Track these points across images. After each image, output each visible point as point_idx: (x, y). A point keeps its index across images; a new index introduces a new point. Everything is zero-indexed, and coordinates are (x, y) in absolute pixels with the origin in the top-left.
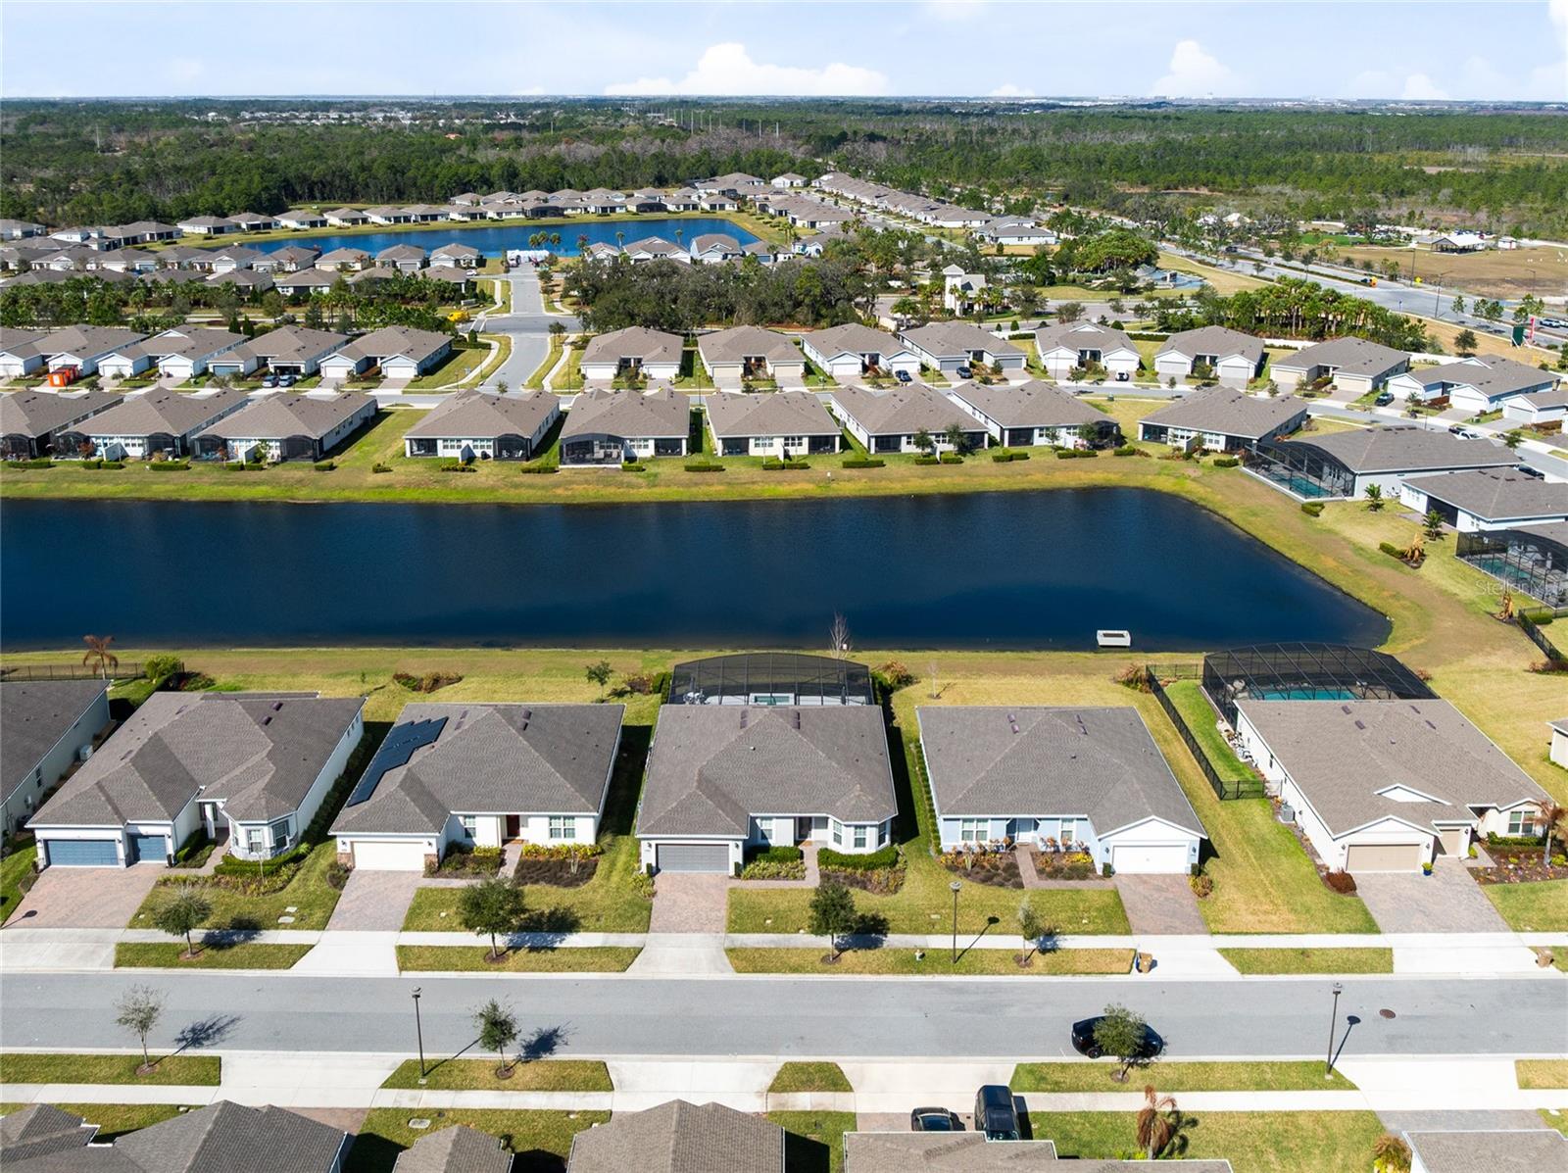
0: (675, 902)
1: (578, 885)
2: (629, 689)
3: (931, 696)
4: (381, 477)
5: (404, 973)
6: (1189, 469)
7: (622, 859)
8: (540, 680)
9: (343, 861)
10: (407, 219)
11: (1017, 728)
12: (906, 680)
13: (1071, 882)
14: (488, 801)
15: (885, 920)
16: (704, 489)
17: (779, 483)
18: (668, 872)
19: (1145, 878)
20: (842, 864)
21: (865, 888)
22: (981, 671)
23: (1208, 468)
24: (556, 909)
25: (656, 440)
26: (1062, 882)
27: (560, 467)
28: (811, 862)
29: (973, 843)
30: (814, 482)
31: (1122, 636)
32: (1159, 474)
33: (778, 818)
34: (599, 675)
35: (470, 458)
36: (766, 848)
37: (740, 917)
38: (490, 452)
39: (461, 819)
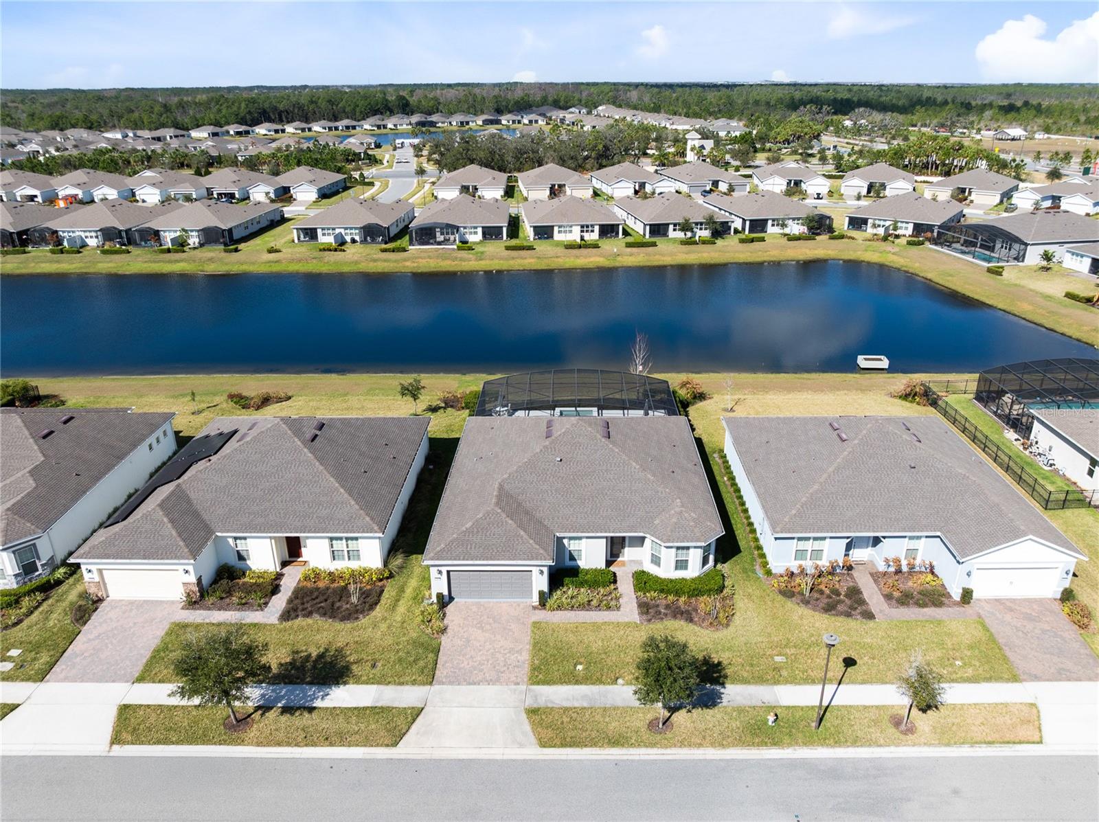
0: (468, 641)
1: (357, 618)
2: (443, 405)
3: (726, 410)
4: (273, 256)
5: (115, 747)
6: (886, 246)
7: (413, 583)
8: (362, 398)
9: (92, 590)
10: (336, 129)
11: (844, 436)
12: (701, 397)
13: (925, 610)
14: (261, 520)
15: (719, 663)
16: (519, 261)
17: (577, 257)
18: (463, 600)
19: (1008, 604)
20: (662, 591)
21: (691, 620)
22: (766, 389)
23: (903, 246)
24: (327, 650)
25: (483, 227)
26: (917, 610)
27: (410, 247)
28: (626, 586)
29: (809, 565)
30: (604, 257)
31: (880, 360)
32: (866, 250)
33: (587, 538)
34: (412, 392)
35: (343, 243)
36: (574, 572)
37: (545, 662)
38: (357, 238)
39: (231, 541)
